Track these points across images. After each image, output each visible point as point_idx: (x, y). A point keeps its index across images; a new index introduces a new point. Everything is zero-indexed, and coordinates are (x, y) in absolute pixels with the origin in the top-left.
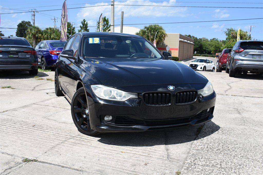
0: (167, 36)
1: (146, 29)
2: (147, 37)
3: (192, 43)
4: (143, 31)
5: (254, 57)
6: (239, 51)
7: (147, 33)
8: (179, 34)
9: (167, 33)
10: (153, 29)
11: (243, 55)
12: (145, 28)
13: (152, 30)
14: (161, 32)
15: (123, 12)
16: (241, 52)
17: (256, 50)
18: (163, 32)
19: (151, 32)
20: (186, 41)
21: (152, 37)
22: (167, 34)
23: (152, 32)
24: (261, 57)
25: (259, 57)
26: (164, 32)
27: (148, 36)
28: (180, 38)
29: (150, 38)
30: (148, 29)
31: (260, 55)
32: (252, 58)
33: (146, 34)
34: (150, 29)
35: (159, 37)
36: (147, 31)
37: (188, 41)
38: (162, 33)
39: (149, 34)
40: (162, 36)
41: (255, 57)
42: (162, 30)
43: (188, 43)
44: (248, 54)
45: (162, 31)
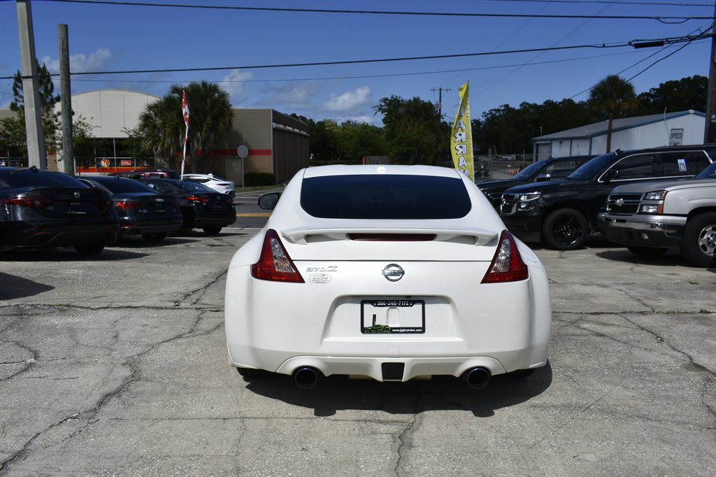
3: (305, 133)
8: (271, 109)
15: (66, 26)
20: (291, 129)
28: (274, 121)
37: (293, 128)
43: (296, 134)
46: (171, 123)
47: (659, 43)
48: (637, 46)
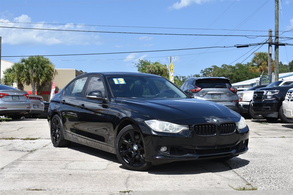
0: (57, 73)
1: (24, 63)
2: (26, 75)
4: (19, 66)
5: (213, 97)
6: (196, 90)
7: (26, 69)
8: (75, 69)
9: (56, 69)
10: (35, 63)
11: (202, 96)
12: (22, 62)
13: (34, 65)
14: (49, 67)
15: (1, 37)
16: (199, 91)
17: (215, 89)
18: (50, 67)
19: (32, 68)
21: (34, 75)
22: (57, 71)
23: (34, 68)
24: (221, 96)
25: (220, 96)
26: (52, 67)
27: (28, 74)
29: (31, 76)
30: (27, 63)
31: (220, 95)
32: (212, 98)
33: (25, 71)
34: (30, 63)
35: (46, 74)
36: (26, 66)
38: (50, 69)
39: (30, 72)
40: (50, 73)
41: (215, 97)
42: (48, 64)
44: (206, 94)
45: (50, 65)
46: (23, 78)
47: (247, 46)
48: (238, 47)
